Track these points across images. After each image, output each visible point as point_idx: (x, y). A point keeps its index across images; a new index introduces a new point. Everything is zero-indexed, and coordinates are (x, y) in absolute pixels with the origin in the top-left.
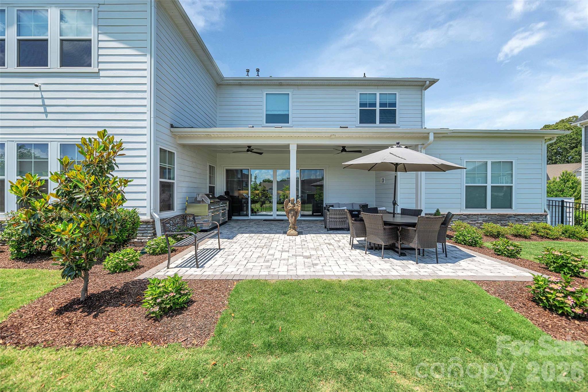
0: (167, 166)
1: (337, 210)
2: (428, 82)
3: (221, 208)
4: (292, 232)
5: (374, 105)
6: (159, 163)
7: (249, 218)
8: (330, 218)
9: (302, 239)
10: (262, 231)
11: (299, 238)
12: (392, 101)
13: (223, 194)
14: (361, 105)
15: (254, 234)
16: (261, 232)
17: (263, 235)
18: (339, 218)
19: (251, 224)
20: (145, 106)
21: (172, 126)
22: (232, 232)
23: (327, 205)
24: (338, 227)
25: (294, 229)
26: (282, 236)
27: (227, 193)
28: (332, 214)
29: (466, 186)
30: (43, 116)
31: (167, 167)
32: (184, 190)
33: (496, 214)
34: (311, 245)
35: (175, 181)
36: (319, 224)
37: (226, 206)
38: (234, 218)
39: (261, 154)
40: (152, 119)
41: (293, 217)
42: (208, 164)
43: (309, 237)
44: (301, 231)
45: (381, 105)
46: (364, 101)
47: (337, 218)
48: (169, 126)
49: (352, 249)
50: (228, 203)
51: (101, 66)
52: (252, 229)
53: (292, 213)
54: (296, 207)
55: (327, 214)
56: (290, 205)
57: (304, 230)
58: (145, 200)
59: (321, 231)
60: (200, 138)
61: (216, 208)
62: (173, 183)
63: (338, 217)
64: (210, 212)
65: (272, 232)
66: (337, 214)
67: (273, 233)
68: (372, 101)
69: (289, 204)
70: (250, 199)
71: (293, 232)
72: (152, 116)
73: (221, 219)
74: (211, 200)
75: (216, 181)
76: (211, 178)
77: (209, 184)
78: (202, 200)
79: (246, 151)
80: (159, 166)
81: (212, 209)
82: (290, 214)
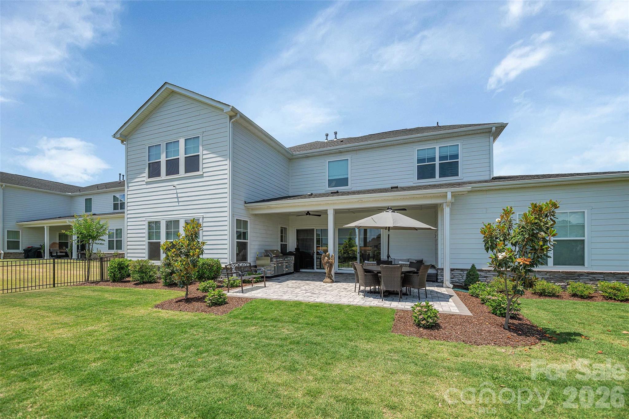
2: (494, 129)
3: (285, 261)
4: (327, 280)
5: (434, 159)
6: (235, 229)
7: (315, 271)
12: (454, 153)
13: (294, 250)
14: (419, 161)
20: (226, 193)
21: (246, 203)
26: (319, 283)
27: (297, 249)
31: (242, 231)
32: (256, 247)
33: (560, 272)
35: (248, 241)
37: (291, 260)
39: (320, 216)
41: (328, 268)
42: (280, 226)
45: (441, 158)
46: (422, 157)
48: (243, 202)
50: (294, 258)
51: (205, 170)
53: (328, 265)
54: (330, 260)
56: (326, 258)
58: (225, 253)
61: (279, 261)
62: (247, 242)
64: (272, 264)
68: (431, 156)
70: (315, 254)
71: (329, 280)
72: (230, 199)
73: (286, 270)
74: (274, 255)
75: (289, 240)
76: (284, 237)
77: (281, 242)
78: (268, 254)
79: (306, 214)
80: (236, 231)
81: (275, 261)
82: (326, 266)
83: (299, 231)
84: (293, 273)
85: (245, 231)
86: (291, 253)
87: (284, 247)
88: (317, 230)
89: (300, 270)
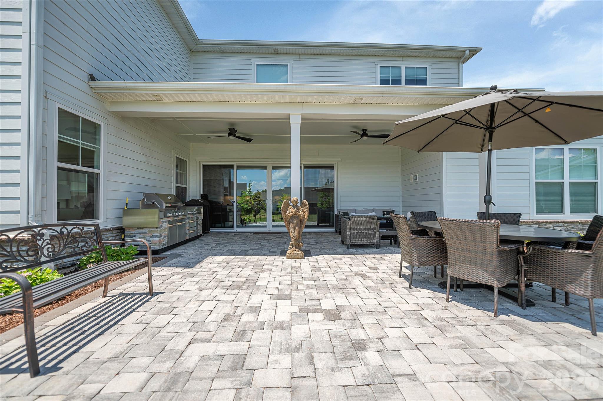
0: (81, 143)
1: (362, 217)
3: (188, 216)
4: (294, 252)
5: (399, 82)
6: (56, 134)
7: (234, 230)
8: (351, 229)
9: (312, 264)
10: (246, 251)
11: (307, 263)
12: (421, 77)
13: (198, 197)
14: (382, 81)
15: (233, 257)
16: (245, 253)
17: (249, 257)
18: (366, 229)
19: (235, 238)
20: (19, 23)
21: (92, 78)
22: (200, 253)
23: (339, 212)
24: (364, 242)
25: (298, 247)
26: (278, 260)
27: (204, 196)
28: (354, 223)
29: (536, 183)
31: (80, 146)
33: (578, 222)
34: (331, 279)
35: (101, 172)
36: (331, 238)
37: (198, 213)
38: (212, 230)
39: (249, 140)
40: (33, 48)
41: (297, 228)
42: (174, 156)
43: (323, 260)
44: (307, 249)
45: (408, 82)
46: (385, 77)
47: (361, 229)
48: (86, 78)
49: (410, 288)
50: (202, 210)
52: (235, 247)
53: (295, 221)
54: (301, 213)
55: (346, 224)
56: (291, 208)
57: (313, 248)
58: (18, 198)
59: (339, 250)
60: (146, 102)
61: (177, 216)
62: (98, 174)
63: (363, 227)
64: (163, 222)
65: (263, 252)
66: (362, 223)
67: (264, 255)
68: (396, 77)
69: (290, 207)
70: (235, 204)
71: (297, 252)
72: (33, 43)
73: (189, 233)
74: (166, 203)
75: (189, 181)
76: (180, 176)
77: (176, 183)
78: (153, 203)
79: (227, 135)
80: (56, 139)
81: (170, 217)
82: (291, 224)
83: (206, 168)
84: (201, 236)
85: (89, 146)
86: (193, 203)
87: (181, 192)
88: (239, 167)
89: (211, 230)
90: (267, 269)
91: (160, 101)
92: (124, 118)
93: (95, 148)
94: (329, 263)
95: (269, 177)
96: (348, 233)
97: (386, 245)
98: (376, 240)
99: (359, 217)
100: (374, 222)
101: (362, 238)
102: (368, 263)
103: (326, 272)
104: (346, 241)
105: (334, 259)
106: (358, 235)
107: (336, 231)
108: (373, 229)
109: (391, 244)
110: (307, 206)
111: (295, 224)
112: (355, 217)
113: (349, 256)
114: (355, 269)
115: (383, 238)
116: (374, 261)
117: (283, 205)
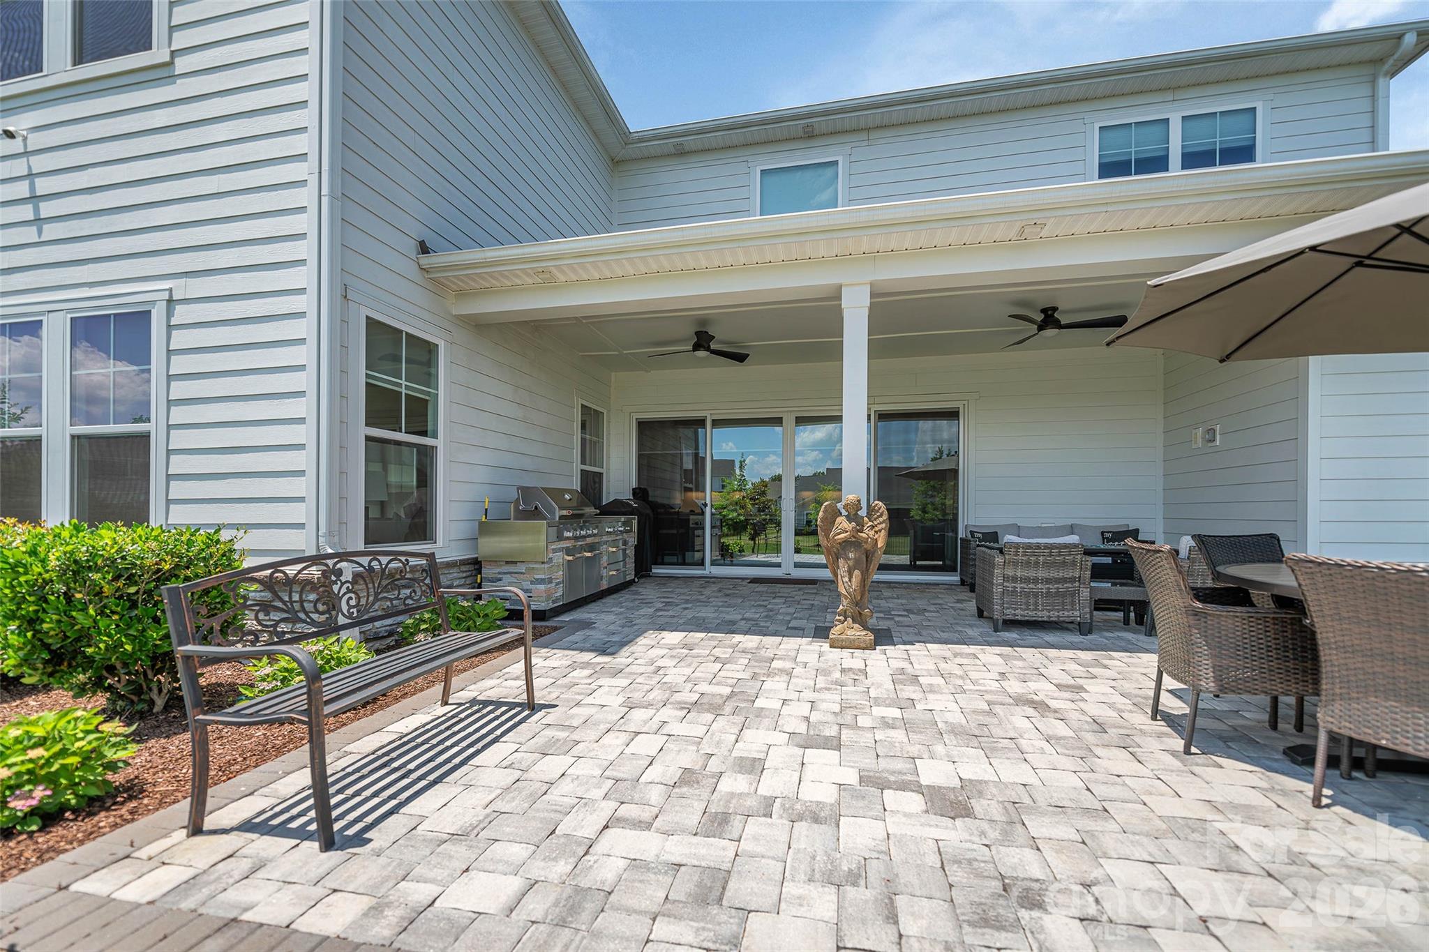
0: (404, 386)
1: (1038, 546)
3: (605, 538)
4: (850, 632)
6: (363, 371)
7: (706, 572)
8: (1006, 578)
9: (896, 664)
10: (733, 623)
11: (882, 662)
12: (1236, 139)
13: (627, 495)
14: (1107, 169)
15: (702, 635)
16: (730, 628)
17: (738, 638)
18: (1048, 581)
19: (707, 592)
20: (303, 157)
21: (424, 248)
22: (630, 623)
23: (972, 533)
24: (1043, 615)
25: (859, 619)
26: (809, 650)
27: (639, 493)
28: (1015, 564)
30: (30, 234)
31: (404, 391)
32: (478, 475)
35: (439, 442)
36: (949, 600)
37: (627, 532)
38: (657, 570)
39: (740, 358)
40: (325, 201)
41: (857, 572)
42: (578, 402)
43: (924, 657)
44: (884, 625)
46: (1117, 154)
47: (1036, 581)
48: (412, 243)
49: (1187, 752)
50: (635, 523)
51: (182, 40)
52: (706, 612)
53: (851, 555)
54: (867, 534)
55: (992, 565)
56: (842, 523)
57: (898, 624)
58: (303, 499)
59: (970, 632)
60: (522, 289)
61: (584, 537)
62: (434, 448)
63: (1041, 574)
64: (555, 551)
65: (772, 628)
66: (1037, 563)
67: (775, 634)
68: (1151, 151)
69: (839, 519)
70: (708, 511)
71: (856, 632)
72: (325, 191)
73: (608, 576)
74: (561, 508)
75: (608, 457)
76: (591, 447)
77: (583, 462)
78: (536, 508)
79: (691, 348)
80: (363, 380)
81: (568, 538)
82: (841, 561)
83: (646, 428)
84: (632, 582)
85: (418, 391)
87: (592, 483)
88: (717, 423)
89: (653, 571)
90: (781, 671)
91: (549, 283)
92: (482, 327)
93: (428, 393)
94: (942, 665)
95: (789, 444)
96: (997, 590)
97: (1110, 626)
98: (1080, 611)
99: (1029, 546)
100: (1074, 563)
101: (1036, 604)
102: (1054, 671)
103: (932, 689)
104: (992, 610)
105: (956, 655)
106: (1027, 595)
107: (963, 582)
108: (1073, 580)
109: (1126, 621)
110: (885, 517)
111: (851, 563)
112: (1017, 546)
113: (998, 650)
114: (1014, 687)
115: (1101, 605)
116: (1073, 667)
117: (821, 513)
